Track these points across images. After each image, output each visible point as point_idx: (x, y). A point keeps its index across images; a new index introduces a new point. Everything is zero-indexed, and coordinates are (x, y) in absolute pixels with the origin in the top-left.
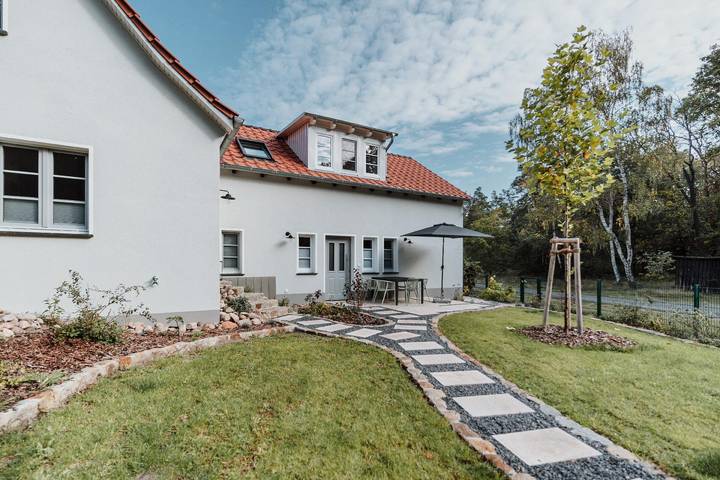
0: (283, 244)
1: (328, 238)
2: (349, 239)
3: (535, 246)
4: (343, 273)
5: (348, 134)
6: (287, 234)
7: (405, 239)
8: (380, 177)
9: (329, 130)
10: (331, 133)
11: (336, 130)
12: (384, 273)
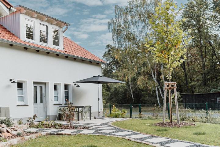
0: (9, 86)
1: (34, 83)
2: (45, 84)
3: (121, 90)
4: (42, 105)
5: (43, 21)
6: (11, 80)
7: (75, 85)
8: (60, 48)
9: (32, 17)
10: (33, 19)
11: (37, 18)
12: (65, 104)
